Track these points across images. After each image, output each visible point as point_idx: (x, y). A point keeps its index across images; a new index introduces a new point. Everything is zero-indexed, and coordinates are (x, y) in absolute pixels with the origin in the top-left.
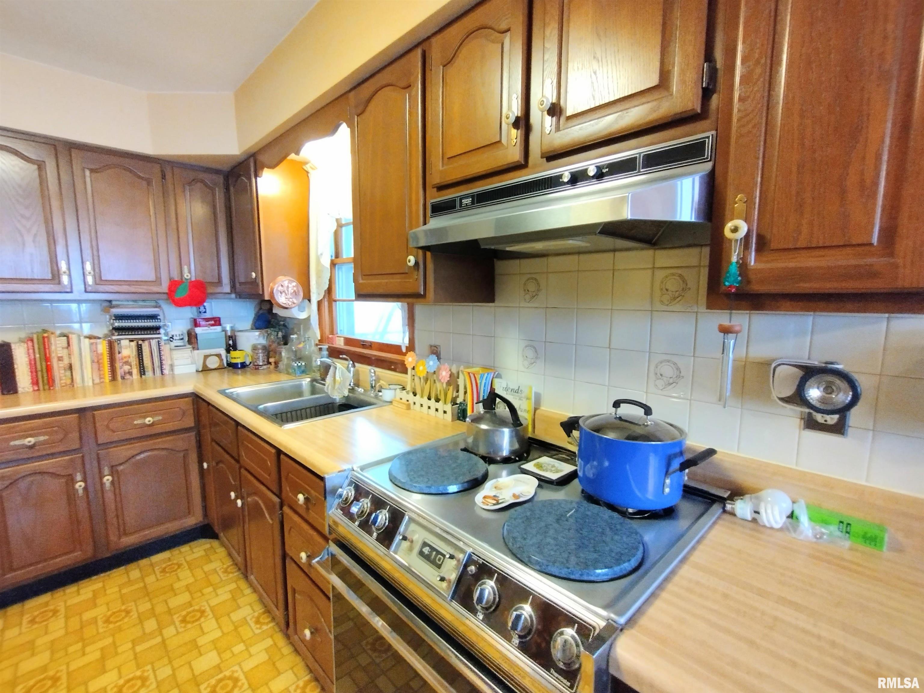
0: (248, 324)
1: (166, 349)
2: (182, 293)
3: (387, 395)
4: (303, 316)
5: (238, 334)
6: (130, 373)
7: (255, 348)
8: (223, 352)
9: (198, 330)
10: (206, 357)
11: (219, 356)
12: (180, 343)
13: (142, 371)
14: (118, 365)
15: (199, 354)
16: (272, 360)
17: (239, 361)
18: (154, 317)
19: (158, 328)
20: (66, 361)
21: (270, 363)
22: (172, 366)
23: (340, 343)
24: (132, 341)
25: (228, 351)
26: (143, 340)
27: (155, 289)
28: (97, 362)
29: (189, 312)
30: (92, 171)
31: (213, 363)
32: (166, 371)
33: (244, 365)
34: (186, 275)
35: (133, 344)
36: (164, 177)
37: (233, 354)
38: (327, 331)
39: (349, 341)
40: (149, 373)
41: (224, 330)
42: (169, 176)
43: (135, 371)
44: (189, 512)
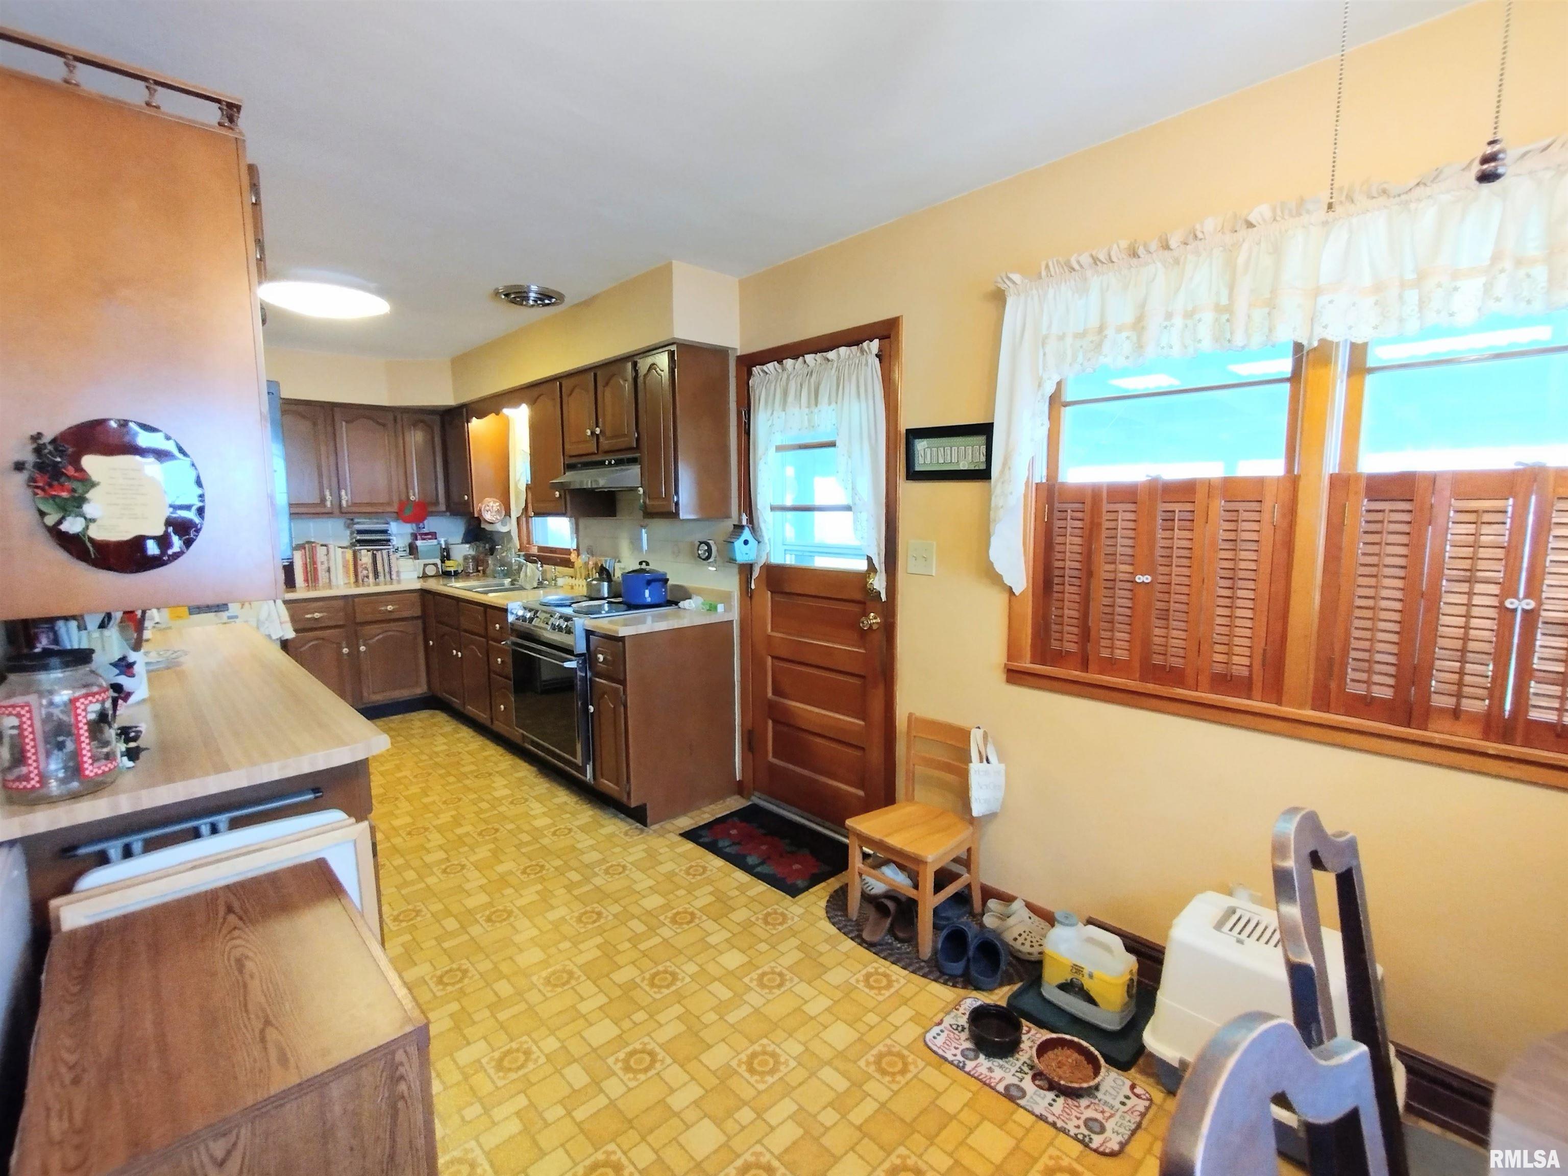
0: (459, 538)
1: (393, 557)
2: (408, 512)
3: (560, 581)
4: (504, 529)
5: (451, 547)
6: (367, 577)
7: (466, 558)
8: (439, 562)
9: (419, 543)
10: (425, 565)
11: (435, 565)
12: (403, 554)
13: (376, 574)
14: (360, 570)
15: (420, 563)
16: (480, 568)
17: (452, 569)
18: (385, 532)
19: (389, 540)
20: (326, 565)
21: (479, 571)
22: (398, 572)
23: (534, 551)
24: (368, 551)
25: (443, 562)
26: (377, 550)
27: (389, 509)
28: (345, 566)
29: (409, 528)
30: (347, 422)
31: (431, 571)
32: (394, 577)
33: (456, 573)
34: (412, 498)
35: (370, 553)
36: (395, 420)
37: (448, 563)
38: (525, 542)
39: (541, 549)
40: (381, 578)
41: (439, 544)
42: (399, 420)
43: (371, 575)
44: (417, 684)
